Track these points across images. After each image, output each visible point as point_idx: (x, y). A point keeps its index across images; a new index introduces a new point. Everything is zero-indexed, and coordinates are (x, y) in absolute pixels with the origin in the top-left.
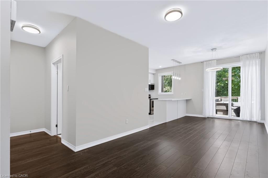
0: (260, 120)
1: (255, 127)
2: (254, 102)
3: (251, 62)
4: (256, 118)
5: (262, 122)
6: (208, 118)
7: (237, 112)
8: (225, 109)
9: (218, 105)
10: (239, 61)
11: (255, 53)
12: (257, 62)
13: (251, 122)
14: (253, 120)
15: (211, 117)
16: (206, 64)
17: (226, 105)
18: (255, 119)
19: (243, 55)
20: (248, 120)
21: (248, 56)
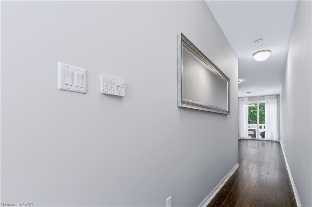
0: (277, 140)
1: (275, 144)
2: (274, 128)
3: (271, 101)
4: (275, 138)
5: (279, 141)
6: (243, 139)
7: (263, 135)
8: (253, 134)
9: (250, 130)
10: (264, 99)
11: (274, 95)
12: (275, 101)
13: (272, 141)
14: (273, 140)
15: (245, 138)
16: (241, 99)
17: (254, 131)
18: (274, 140)
19: (266, 96)
20: (270, 140)
21: (270, 96)
